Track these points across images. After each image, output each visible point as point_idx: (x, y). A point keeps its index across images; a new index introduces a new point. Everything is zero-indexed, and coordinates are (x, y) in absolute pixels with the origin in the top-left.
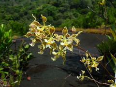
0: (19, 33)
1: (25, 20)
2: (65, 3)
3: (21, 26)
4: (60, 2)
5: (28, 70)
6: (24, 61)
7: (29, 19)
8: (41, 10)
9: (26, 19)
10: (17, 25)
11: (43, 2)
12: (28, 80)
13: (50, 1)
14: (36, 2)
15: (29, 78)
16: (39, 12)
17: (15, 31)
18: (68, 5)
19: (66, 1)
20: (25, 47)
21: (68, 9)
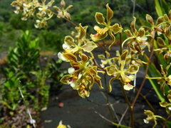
0: (55, 47)
1: (63, 29)
2: (122, 4)
3: (57, 37)
4: (116, 2)
5: (60, 95)
6: (55, 82)
7: (69, 28)
8: (86, 15)
9: (66, 28)
10: (53, 37)
11: (91, 4)
12: (60, 107)
13: (100, 2)
14: (81, 4)
15: (61, 105)
16: (84, 19)
17: (49, 45)
18: (127, 6)
19: (124, 2)
20: (57, 62)
21: (128, 13)
